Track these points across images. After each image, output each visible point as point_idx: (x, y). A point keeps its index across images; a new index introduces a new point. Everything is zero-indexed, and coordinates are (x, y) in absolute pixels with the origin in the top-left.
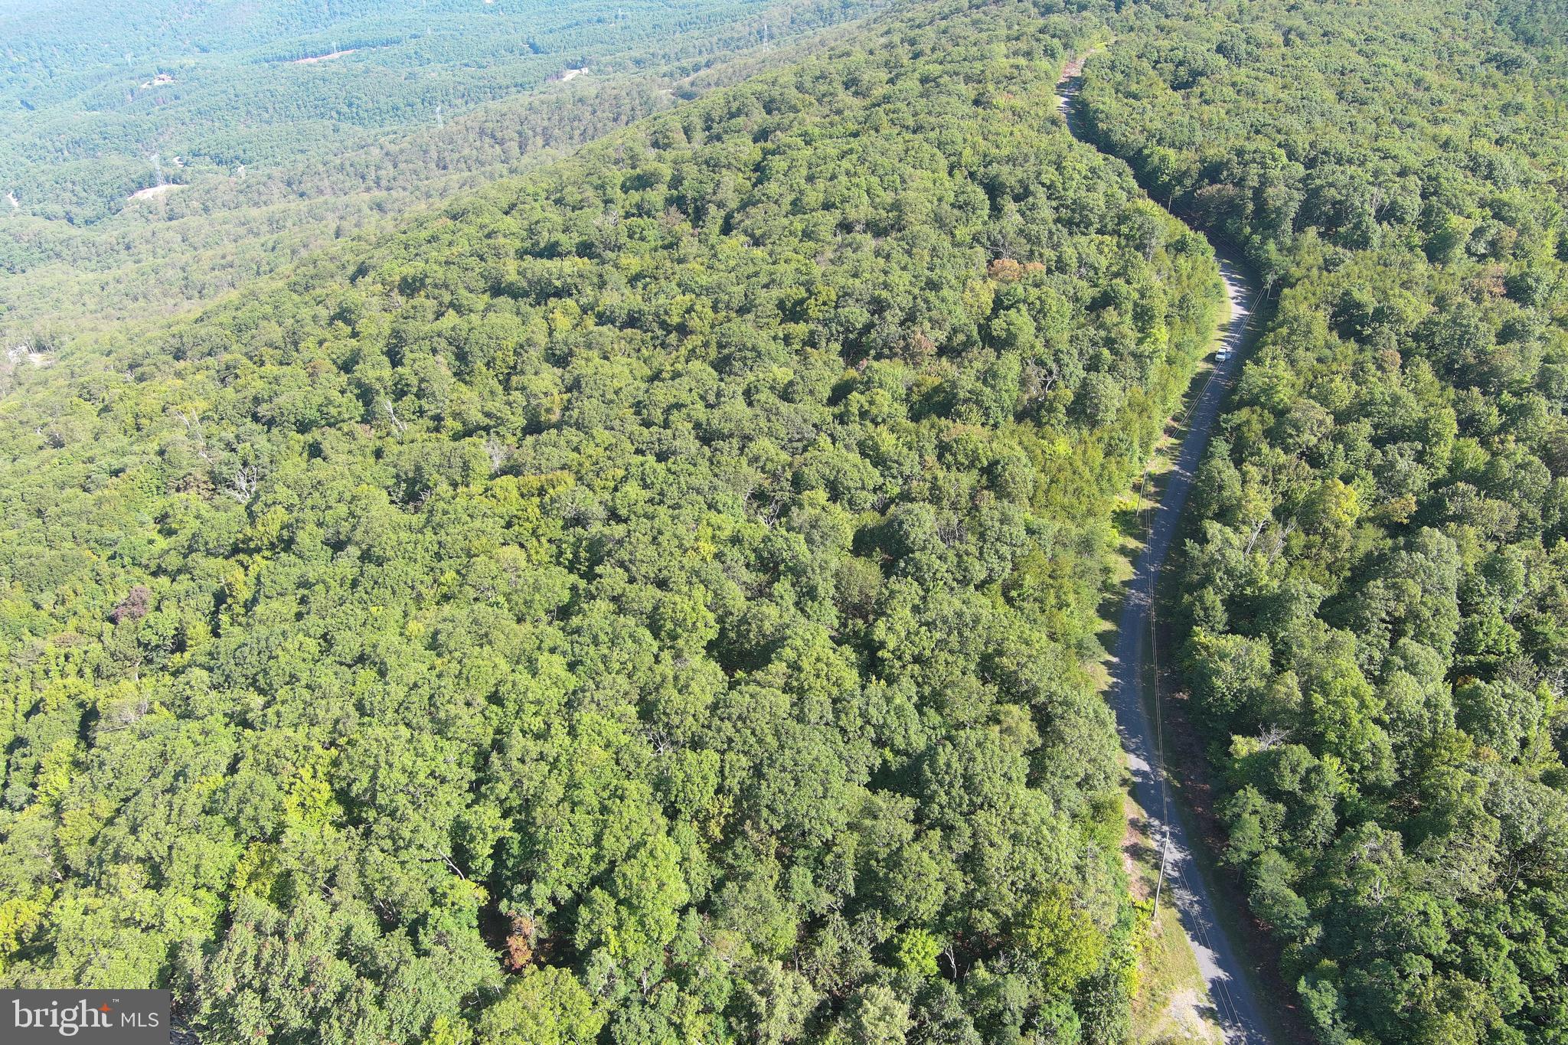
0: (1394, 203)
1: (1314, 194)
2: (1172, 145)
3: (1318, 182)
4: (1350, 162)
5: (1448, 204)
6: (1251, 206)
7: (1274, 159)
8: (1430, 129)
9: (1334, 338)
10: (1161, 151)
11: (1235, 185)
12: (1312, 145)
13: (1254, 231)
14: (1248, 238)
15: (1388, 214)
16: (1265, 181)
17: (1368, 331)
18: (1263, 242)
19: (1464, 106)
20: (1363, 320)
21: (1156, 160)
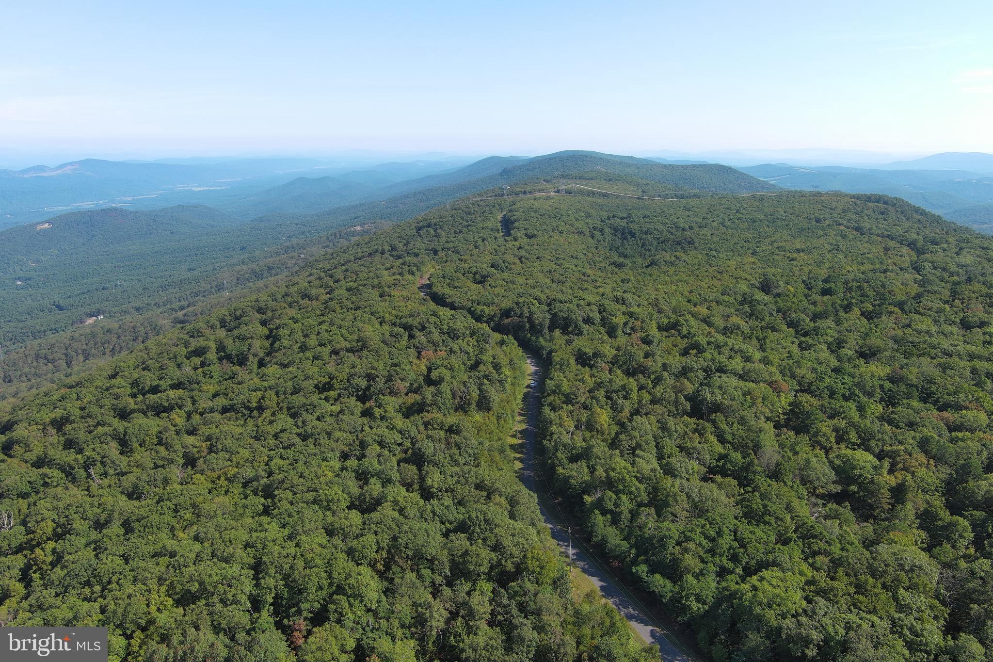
0: (588, 316)
1: (554, 316)
2: (485, 304)
3: (555, 311)
4: (566, 302)
5: (611, 314)
6: (527, 325)
7: (532, 304)
8: (595, 291)
9: (579, 367)
10: (480, 308)
11: (519, 317)
12: (548, 298)
13: (532, 335)
14: (530, 339)
15: (588, 321)
16: (531, 313)
17: (592, 362)
18: (537, 338)
19: (606, 281)
20: (589, 358)
21: (479, 312)
